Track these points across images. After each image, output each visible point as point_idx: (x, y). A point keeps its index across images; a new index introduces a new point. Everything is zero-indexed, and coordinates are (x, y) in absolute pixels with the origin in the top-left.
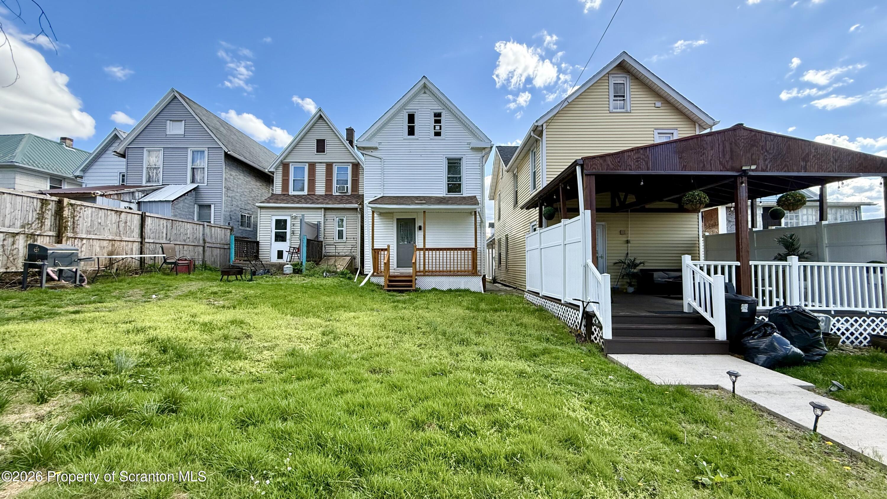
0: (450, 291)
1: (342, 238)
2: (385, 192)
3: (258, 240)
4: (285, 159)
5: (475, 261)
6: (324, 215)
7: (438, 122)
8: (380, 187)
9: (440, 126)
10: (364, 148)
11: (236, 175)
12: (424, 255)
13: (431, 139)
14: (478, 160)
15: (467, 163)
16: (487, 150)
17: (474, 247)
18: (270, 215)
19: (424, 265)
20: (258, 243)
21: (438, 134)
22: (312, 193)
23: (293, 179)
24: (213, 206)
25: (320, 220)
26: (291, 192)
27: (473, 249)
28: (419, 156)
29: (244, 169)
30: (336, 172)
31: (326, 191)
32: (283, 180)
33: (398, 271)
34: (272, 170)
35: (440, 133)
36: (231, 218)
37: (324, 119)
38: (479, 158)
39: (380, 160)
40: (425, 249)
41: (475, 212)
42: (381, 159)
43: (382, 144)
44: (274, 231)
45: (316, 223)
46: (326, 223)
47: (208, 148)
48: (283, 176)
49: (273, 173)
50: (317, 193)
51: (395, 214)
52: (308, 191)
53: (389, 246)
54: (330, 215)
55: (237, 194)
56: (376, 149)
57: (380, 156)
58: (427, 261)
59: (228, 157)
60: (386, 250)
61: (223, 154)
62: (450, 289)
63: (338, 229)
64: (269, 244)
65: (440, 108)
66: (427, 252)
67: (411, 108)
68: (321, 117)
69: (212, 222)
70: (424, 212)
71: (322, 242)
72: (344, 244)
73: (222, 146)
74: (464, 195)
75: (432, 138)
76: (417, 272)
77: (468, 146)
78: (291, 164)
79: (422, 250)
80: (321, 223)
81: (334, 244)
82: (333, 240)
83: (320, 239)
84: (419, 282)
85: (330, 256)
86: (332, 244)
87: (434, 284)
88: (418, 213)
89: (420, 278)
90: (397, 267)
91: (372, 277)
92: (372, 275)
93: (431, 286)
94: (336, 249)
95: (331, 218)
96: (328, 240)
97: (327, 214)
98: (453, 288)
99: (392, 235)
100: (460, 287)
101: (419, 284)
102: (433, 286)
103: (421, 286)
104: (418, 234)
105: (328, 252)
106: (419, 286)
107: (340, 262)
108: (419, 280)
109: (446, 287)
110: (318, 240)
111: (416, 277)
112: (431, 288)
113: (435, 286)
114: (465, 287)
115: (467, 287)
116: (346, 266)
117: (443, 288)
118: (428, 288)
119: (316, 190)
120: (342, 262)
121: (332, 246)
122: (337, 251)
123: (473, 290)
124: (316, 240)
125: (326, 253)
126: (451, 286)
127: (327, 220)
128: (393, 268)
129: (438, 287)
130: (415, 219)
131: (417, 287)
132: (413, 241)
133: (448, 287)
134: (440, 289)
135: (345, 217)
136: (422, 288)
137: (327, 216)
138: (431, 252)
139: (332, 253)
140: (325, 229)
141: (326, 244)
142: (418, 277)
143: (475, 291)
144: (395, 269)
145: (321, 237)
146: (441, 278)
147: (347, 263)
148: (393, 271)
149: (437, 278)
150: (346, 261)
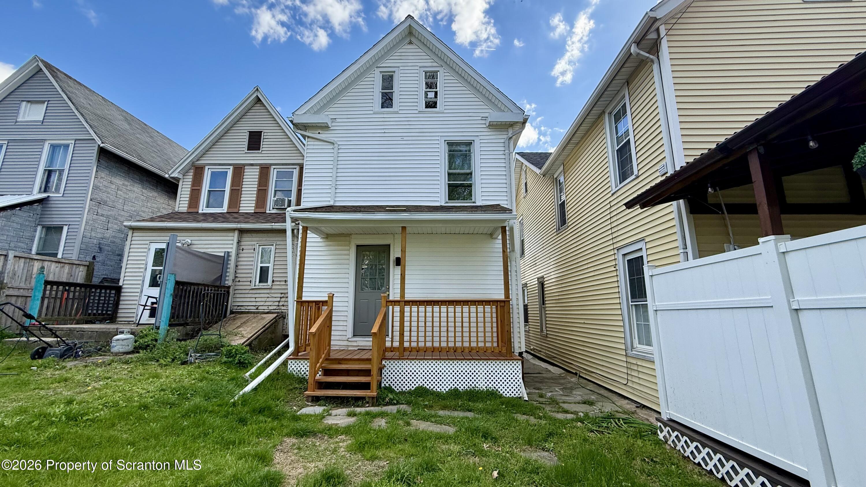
0: (455, 393)
1: (267, 282)
2: (337, 199)
3: (121, 284)
4: (198, 160)
5: (506, 328)
6: (239, 242)
7: (430, 85)
8: (329, 191)
9: (436, 93)
10: (305, 127)
11: (123, 185)
12: (402, 312)
13: (420, 112)
14: (502, 145)
15: (482, 149)
16: (517, 128)
17: (502, 297)
18: (148, 242)
19: (402, 335)
20: (119, 289)
21: (431, 105)
22: (235, 210)
23: (207, 189)
24: (65, 229)
25: (229, 250)
26: (203, 209)
27: (501, 301)
28: (399, 139)
29: (145, 179)
30: (275, 179)
31: (257, 207)
32: (192, 191)
33: (355, 344)
34: (175, 175)
35: (436, 103)
36: (100, 249)
37: (263, 103)
38: (503, 141)
39: (332, 147)
40: (404, 303)
41: (504, 229)
42: (333, 143)
43: (338, 120)
44: (150, 268)
45: (222, 254)
46: (241, 255)
47: (76, 140)
48: (193, 185)
49: (178, 179)
50: (243, 210)
51: (353, 236)
52: (229, 207)
53: (331, 297)
54: (249, 242)
55: (122, 213)
56: (325, 127)
57: (331, 140)
58: (407, 324)
59: (103, 153)
60: (324, 303)
61: (96, 148)
62: (456, 390)
63: (260, 265)
64: (139, 290)
65: (435, 64)
66: (407, 309)
67: (388, 64)
68: (258, 100)
69: (60, 256)
70: (404, 228)
71: (229, 287)
72: (268, 291)
73: (95, 137)
74: (478, 204)
75: (421, 110)
76: (386, 350)
77: (483, 122)
78: (207, 168)
79: (398, 304)
80: (230, 254)
81: (251, 292)
82: (249, 284)
83: (227, 282)
84: (390, 373)
85: (242, 313)
86: (247, 291)
87: (421, 378)
88: (395, 235)
89: (390, 364)
90: (354, 336)
91: (291, 361)
92: (291, 357)
93: (415, 383)
94: (254, 300)
95: (250, 247)
96: (241, 283)
97: (244, 239)
98: (462, 387)
99: (347, 276)
100: (475, 385)
101: (389, 378)
102: (419, 383)
103: (394, 383)
104: (394, 272)
105: (238, 306)
106: (389, 383)
107: (251, 325)
108: (390, 369)
109: (447, 385)
110: (222, 285)
111: (383, 362)
112: (415, 387)
113: (423, 382)
114: (486, 385)
115: (490, 385)
116: (256, 333)
117: (441, 387)
118: (408, 387)
119: (241, 205)
120: (254, 325)
121: (246, 296)
122: (254, 304)
123: (504, 392)
124: (218, 284)
125: (236, 308)
126: (458, 383)
127: (243, 249)
128: (344, 338)
129: (430, 385)
130: (390, 245)
131: (385, 385)
132: (382, 286)
133: (451, 385)
134: (434, 389)
135: (275, 244)
136: (396, 387)
137: (242, 243)
138: (415, 309)
139: (246, 307)
140: (236, 266)
141: (236, 292)
142: (388, 362)
143: (508, 395)
144: (350, 340)
145: (227, 278)
146: (436, 365)
147: (263, 328)
148: (346, 343)
149: (428, 365)
150: (262, 323)
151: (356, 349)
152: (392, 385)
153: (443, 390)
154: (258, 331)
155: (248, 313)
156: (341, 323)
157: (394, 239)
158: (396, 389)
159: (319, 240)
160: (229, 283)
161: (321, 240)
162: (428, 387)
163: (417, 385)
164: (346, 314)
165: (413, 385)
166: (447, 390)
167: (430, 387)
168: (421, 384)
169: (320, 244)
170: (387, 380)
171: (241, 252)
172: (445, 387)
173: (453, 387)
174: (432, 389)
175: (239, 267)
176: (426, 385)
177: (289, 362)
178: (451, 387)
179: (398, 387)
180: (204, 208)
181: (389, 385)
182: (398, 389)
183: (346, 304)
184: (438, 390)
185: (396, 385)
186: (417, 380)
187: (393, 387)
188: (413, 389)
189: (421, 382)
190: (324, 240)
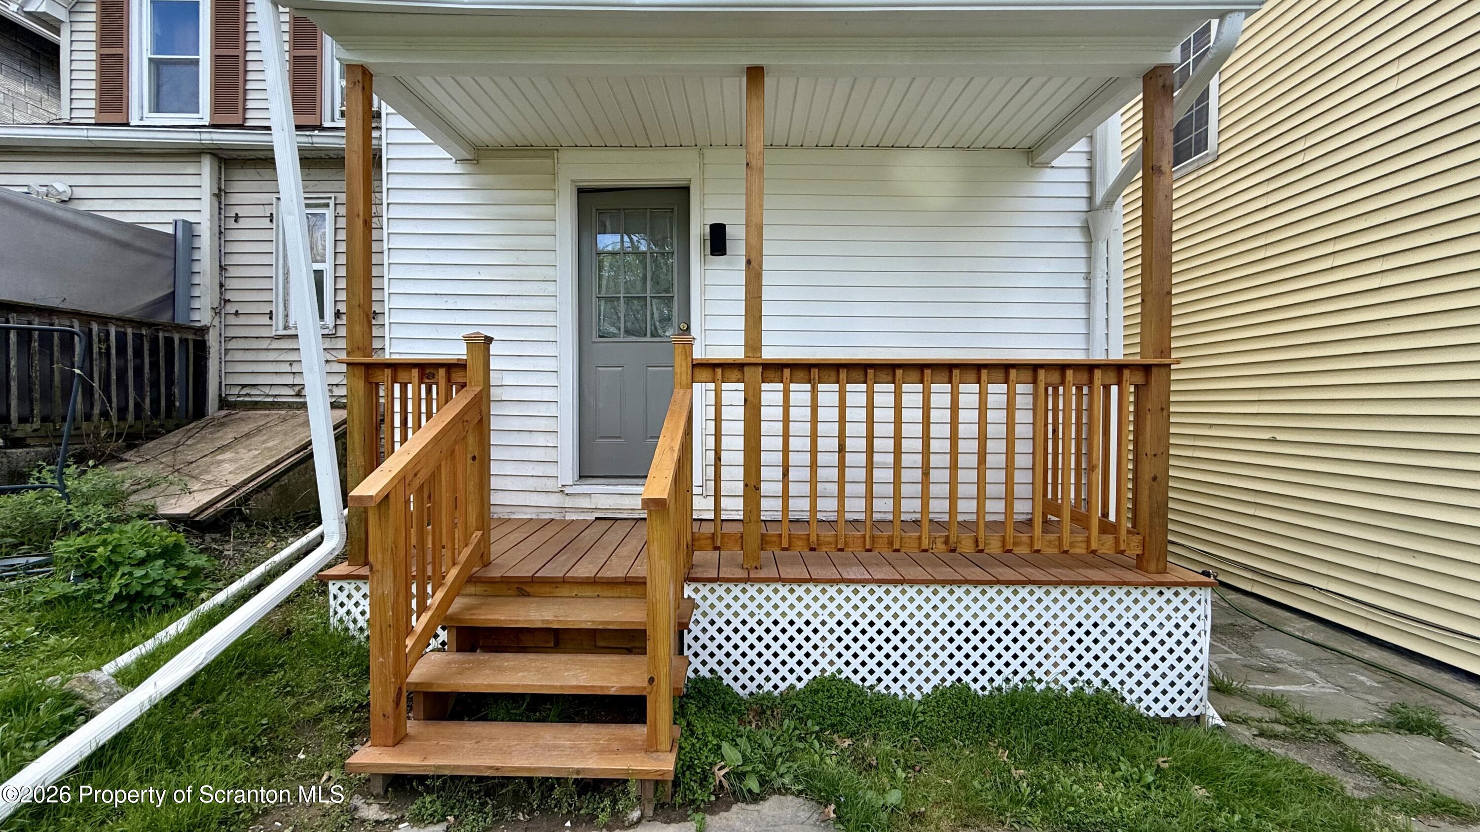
6: (220, 195)
12: (753, 406)
22: (234, 120)
23: (147, 54)
25: (191, 218)
26: (143, 116)
33: (585, 503)
40: (757, 369)
45: (170, 230)
46: (230, 235)
50: (255, 119)
51: (565, 156)
52: (216, 111)
53: (481, 346)
54: (249, 194)
60: (449, 368)
66: (771, 392)
71: (204, 330)
76: (695, 543)
79: (736, 374)
80: (197, 230)
81: (276, 344)
82: (268, 322)
83: (196, 316)
84: (712, 631)
85: (255, 405)
86: (264, 344)
87: (831, 647)
88: (708, 153)
89: (712, 598)
90: (581, 477)
91: (339, 584)
92: (343, 568)
93: (807, 663)
94: (286, 368)
95: (259, 210)
96: (242, 320)
97: (236, 186)
98: (983, 680)
99: (550, 288)
100: (1031, 673)
101: (712, 647)
102: (823, 663)
103: (728, 663)
104: (703, 277)
105: (244, 386)
106: (712, 663)
107: (264, 442)
108: (713, 615)
109: (927, 672)
110: (179, 320)
111: (688, 591)
112: (806, 678)
113: (840, 663)
114: (1072, 673)
115: (1088, 674)
116: (269, 468)
117: (903, 680)
118: (784, 679)
119: (250, 104)
120: (270, 444)
121: (263, 356)
122: (289, 380)
123: (1140, 700)
124: (164, 318)
125: (236, 391)
126: (967, 664)
127: (237, 218)
128: (551, 485)
129: (863, 672)
130: (687, 189)
131: (696, 671)
132: (667, 320)
133: (943, 672)
134: (881, 687)
135: (332, 203)
136: (736, 679)
137: (234, 199)
138: (800, 392)
139: (267, 390)
140: (222, 268)
141: (232, 345)
142: (704, 590)
143: (1156, 709)
144: (568, 490)
145: (196, 304)
146: (887, 600)
147: (297, 452)
148: (555, 500)
149: (855, 600)
150: (298, 438)
151: (591, 517)
152: (720, 671)
153: (911, 688)
154: (278, 463)
155: (274, 405)
156: (541, 440)
157: (702, 166)
158: (736, 687)
159: (451, 167)
160: (203, 316)
161: (458, 169)
162: (856, 679)
163: (815, 672)
164: (552, 410)
165: (800, 671)
166: (927, 688)
167: (863, 680)
168: (830, 670)
169: (456, 183)
170: (704, 655)
171: (233, 225)
172: (920, 680)
173: (950, 679)
174: (872, 687)
175: (232, 272)
176: (847, 672)
177: (333, 588)
178: (943, 680)
179: (744, 679)
180: (146, 113)
181: (712, 671)
182: (744, 687)
183: (551, 380)
184: (895, 689)
185: (736, 671)
186: (815, 655)
187: (727, 679)
188: (800, 686)
189: (831, 663)
190: (468, 168)
